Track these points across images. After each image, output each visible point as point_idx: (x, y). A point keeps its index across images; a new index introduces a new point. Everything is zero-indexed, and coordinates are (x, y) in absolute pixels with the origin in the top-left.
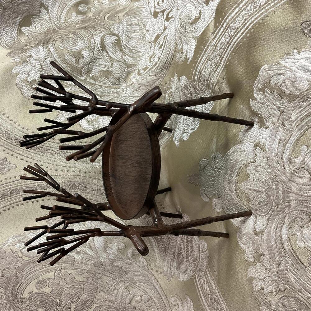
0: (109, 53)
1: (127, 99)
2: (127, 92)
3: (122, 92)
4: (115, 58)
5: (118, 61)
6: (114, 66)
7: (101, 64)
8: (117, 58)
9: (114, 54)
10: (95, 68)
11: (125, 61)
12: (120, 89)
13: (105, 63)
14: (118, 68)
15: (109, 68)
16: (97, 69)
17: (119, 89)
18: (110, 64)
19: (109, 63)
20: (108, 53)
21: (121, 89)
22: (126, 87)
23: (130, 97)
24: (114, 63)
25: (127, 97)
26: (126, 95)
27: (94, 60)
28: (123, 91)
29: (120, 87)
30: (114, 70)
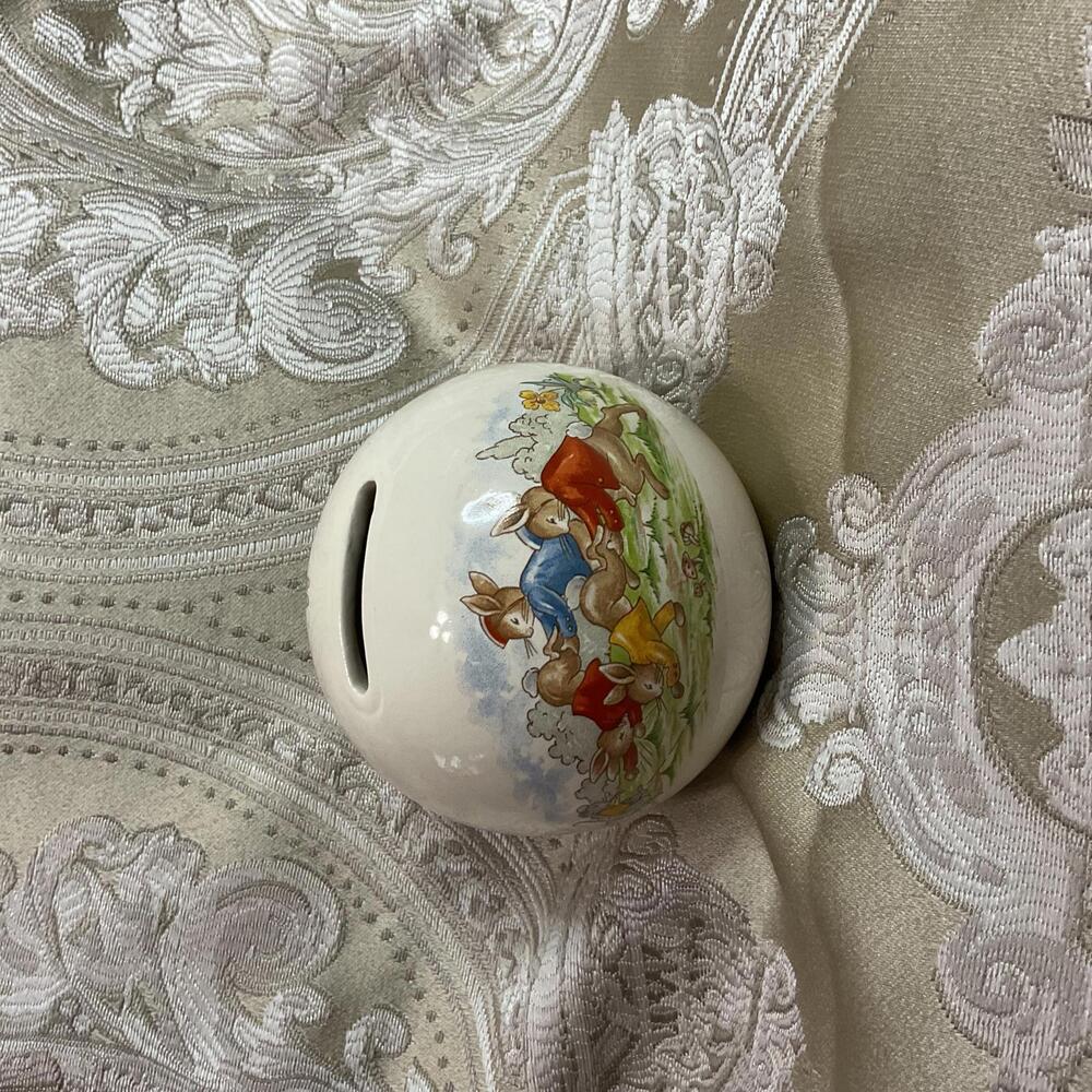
1: (344, 232)
2: (349, 193)
3: (323, 193)
4: (282, 25)
5: (291, 34)
6: (275, 66)
7: (217, 68)
8: (291, 24)
10: (185, 89)
11: (328, 29)
12: (311, 180)
13: (232, 62)
14: (295, 72)
15: (255, 78)
16: (198, 94)
17: (307, 180)
18: (258, 60)
19: (250, 57)
21: (316, 177)
22: (343, 166)
23: (359, 219)
24: (276, 52)
25: (346, 221)
26: (339, 206)
27: (180, 50)
28: (329, 189)
29: (314, 167)
30: (277, 87)
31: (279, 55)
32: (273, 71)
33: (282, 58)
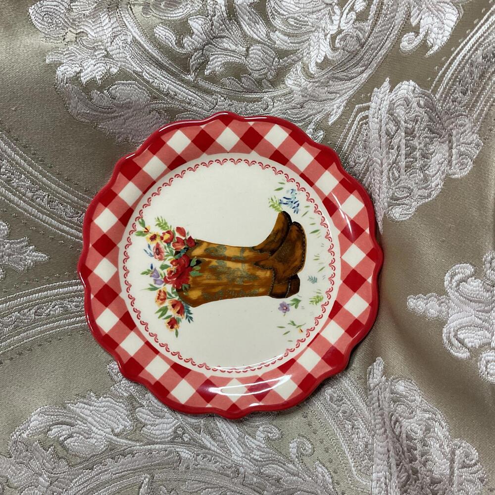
0: (242, 24)
4: (255, 36)
5: (259, 42)
6: (251, 54)
7: (226, 49)
8: (259, 37)
9: (253, 28)
10: (214, 57)
11: (275, 43)
12: (260, 103)
13: (233, 47)
14: (260, 58)
15: (243, 58)
16: (219, 59)
17: (258, 104)
18: (245, 49)
19: (241, 47)
20: (240, 26)
21: (262, 102)
24: (252, 48)
27: (212, 38)
29: (261, 98)
30: (252, 63)
31: (254, 49)
32: (251, 56)
33: (254, 51)
